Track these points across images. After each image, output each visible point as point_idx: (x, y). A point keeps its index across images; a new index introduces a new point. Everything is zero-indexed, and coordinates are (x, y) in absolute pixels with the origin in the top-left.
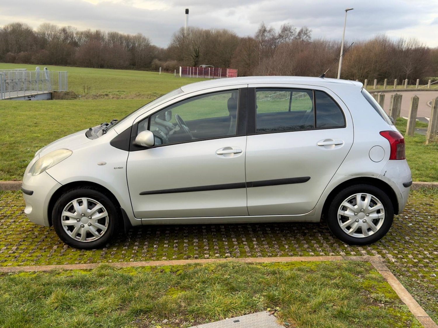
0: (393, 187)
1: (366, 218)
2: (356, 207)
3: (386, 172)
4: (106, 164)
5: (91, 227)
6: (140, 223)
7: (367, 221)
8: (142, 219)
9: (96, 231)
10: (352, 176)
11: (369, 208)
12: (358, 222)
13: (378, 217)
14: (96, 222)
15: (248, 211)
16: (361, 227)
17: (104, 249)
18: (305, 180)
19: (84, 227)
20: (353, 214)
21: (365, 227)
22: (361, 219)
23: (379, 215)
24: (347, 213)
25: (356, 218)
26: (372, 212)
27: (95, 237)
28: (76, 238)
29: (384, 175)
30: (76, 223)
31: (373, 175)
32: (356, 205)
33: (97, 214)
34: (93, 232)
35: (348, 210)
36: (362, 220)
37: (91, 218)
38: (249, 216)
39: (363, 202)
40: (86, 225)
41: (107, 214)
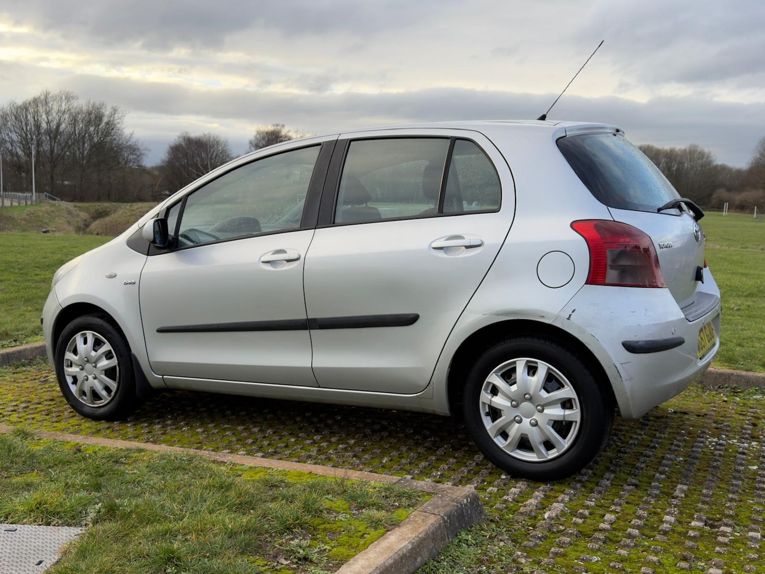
0: (591, 347)
1: (537, 416)
2: (514, 388)
3: (573, 311)
4: (116, 275)
5: (96, 381)
6: (162, 384)
7: (539, 424)
8: (164, 377)
9: (102, 390)
10: (498, 315)
11: (544, 394)
12: (520, 422)
13: (564, 416)
14: (102, 374)
15: (314, 376)
16: (527, 435)
17: (115, 423)
18: (409, 320)
19: (87, 380)
20: (509, 404)
21: (535, 437)
22: (527, 417)
23: (568, 412)
24: (499, 401)
25: (516, 412)
26: (550, 404)
27: (103, 401)
28: (82, 399)
29: (568, 319)
30: (79, 371)
31: (543, 317)
32: (515, 383)
33: (103, 360)
34: (98, 391)
35: (499, 394)
36: (530, 419)
37: (95, 367)
38: (319, 387)
39: (530, 378)
40: (90, 377)
41: (117, 362)
